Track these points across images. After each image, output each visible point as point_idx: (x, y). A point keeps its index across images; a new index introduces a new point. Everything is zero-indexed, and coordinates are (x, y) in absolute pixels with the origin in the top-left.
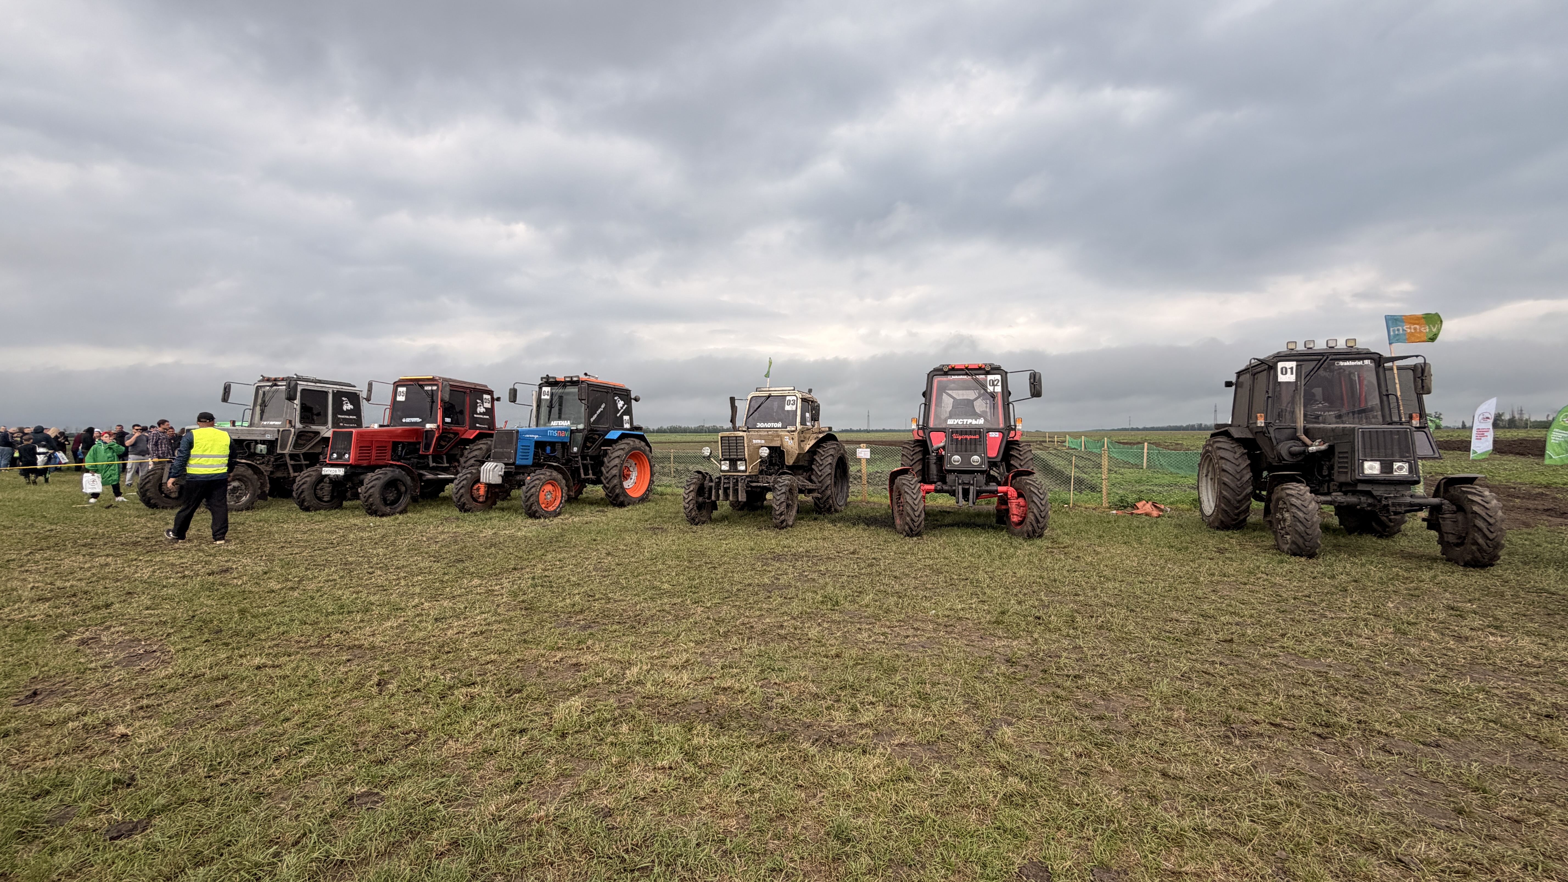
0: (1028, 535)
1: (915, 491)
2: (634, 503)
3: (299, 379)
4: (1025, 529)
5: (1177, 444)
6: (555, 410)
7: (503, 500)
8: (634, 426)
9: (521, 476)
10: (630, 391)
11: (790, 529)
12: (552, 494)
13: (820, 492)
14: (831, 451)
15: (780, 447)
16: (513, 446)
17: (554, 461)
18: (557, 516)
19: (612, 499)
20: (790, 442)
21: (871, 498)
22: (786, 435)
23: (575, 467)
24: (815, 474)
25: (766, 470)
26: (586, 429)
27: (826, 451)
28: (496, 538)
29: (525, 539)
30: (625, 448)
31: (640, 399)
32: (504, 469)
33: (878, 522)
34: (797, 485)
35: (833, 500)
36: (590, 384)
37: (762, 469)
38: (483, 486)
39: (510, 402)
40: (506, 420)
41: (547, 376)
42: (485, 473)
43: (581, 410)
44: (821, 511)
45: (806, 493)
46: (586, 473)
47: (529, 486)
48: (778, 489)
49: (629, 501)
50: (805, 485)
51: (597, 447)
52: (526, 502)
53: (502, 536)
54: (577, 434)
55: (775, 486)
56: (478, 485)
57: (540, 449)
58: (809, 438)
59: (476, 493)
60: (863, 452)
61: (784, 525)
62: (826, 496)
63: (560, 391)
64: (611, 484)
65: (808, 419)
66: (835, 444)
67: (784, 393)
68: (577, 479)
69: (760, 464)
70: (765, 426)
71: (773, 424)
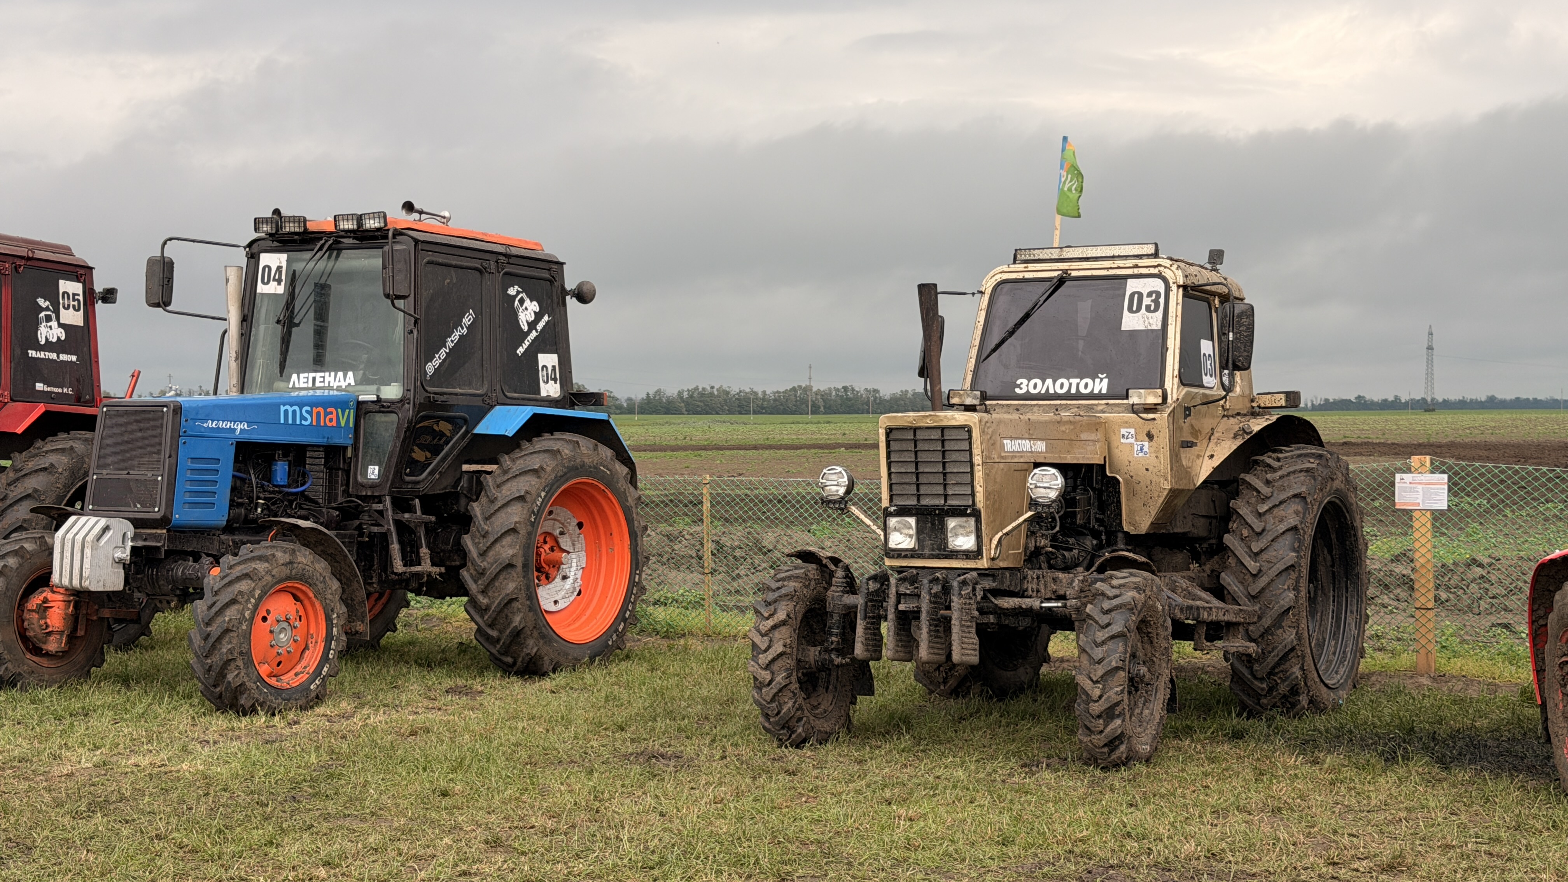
2: (574, 665)
6: (303, 335)
7: (128, 645)
8: (575, 391)
9: (191, 563)
10: (562, 264)
11: (1144, 769)
12: (295, 627)
13: (1254, 636)
14: (1297, 480)
15: (1102, 467)
16: (162, 460)
17: (303, 512)
18: (312, 707)
19: (498, 646)
20: (1142, 449)
21: (1452, 660)
22: (1126, 422)
23: (372, 536)
24: (1233, 565)
25: (1051, 552)
26: (409, 399)
27: (1280, 483)
28: (108, 780)
29: (208, 785)
30: (542, 468)
31: (594, 295)
32: (133, 539)
33: (1485, 754)
34: (1167, 608)
35: (1303, 665)
36: (424, 242)
37: (1036, 547)
38: (60, 597)
39: (149, 305)
40: (137, 369)
41: (277, 212)
42: (67, 554)
43: (393, 333)
44: (1259, 704)
45: (1199, 638)
46: (411, 557)
47: (215, 599)
48: (1097, 622)
49: (559, 654)
50: (1198, 608)
51: (446, 464)
52: (206, 657)
53: (126, 773)
54: (380, 418)
55: (1087, 610)
56: (44, 595)
57: (252, 472)
58: (1212, 434)
59: (35, 621)
60: (1420, 486)
61: (1122, 753)
62: (1276, 652)
63: (321, 265)
64: (496, 594)
65: (1209, 362)
66: (1313, 454)
67: (1119, 268)
68: (380, 575)
69: (1029, 530)
70: (1048, 389)
71: (1078, 380)
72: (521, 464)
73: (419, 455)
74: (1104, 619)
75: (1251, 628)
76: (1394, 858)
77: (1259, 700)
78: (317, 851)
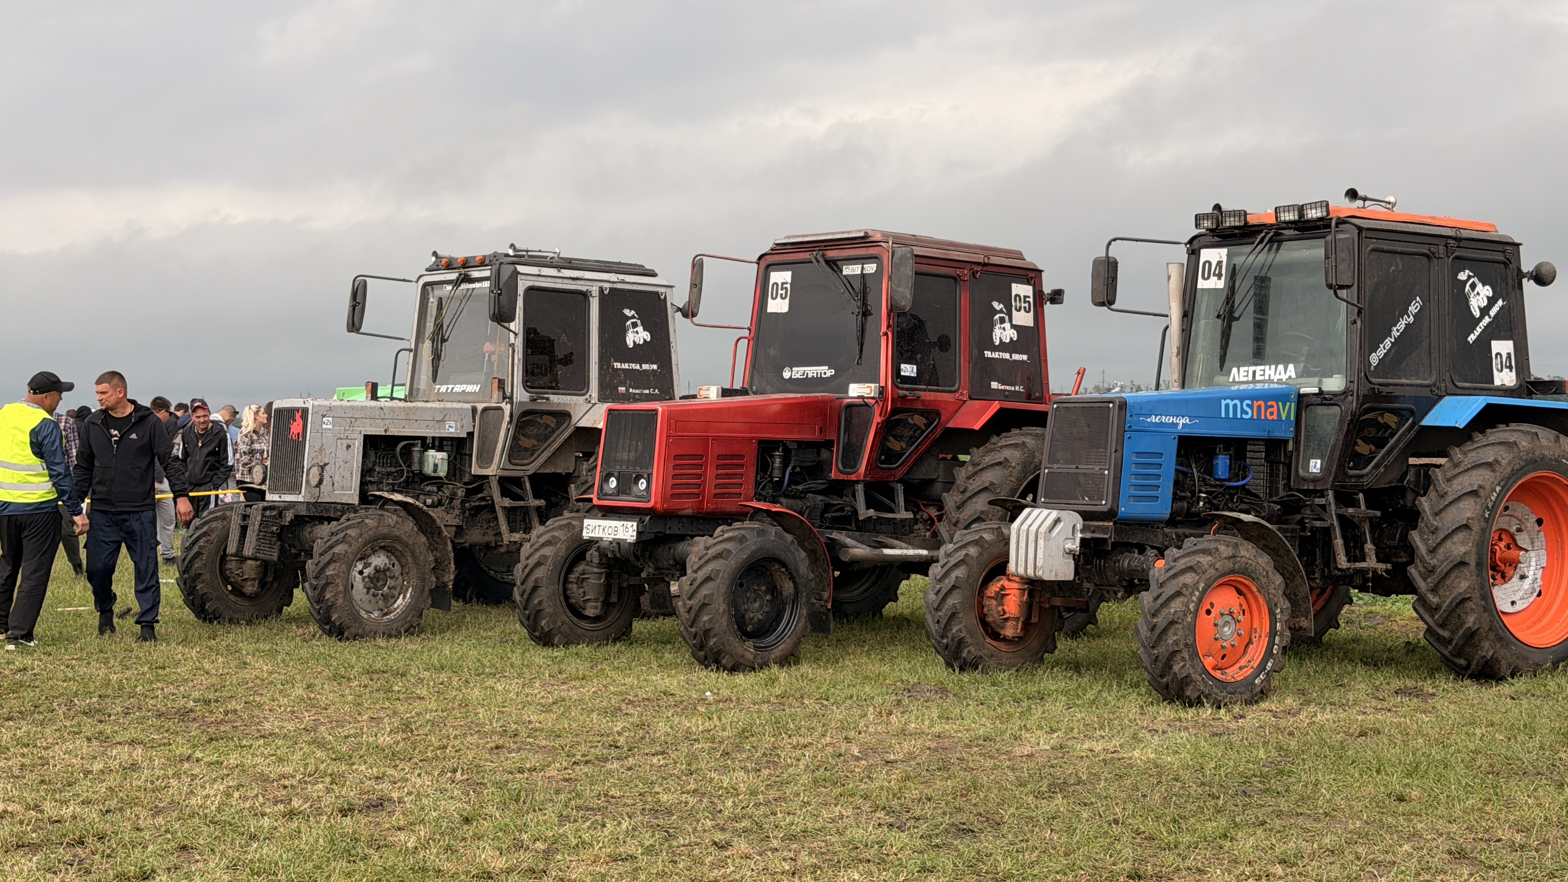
2: (1535, 670)
3: (522, 258)
6: (1243, 329)
7: (1074, 634)
8: (1532, 379)
9: (1136, 555)
10: (1518, 245)
12: (1239, 621)
16: (1108, 454)
17: (1244, 506)
18: (1257, 702)
19: (1450, 648)
23: (1314, 530)
26: (1352, 391)
28: (1065, 763)
29: (1160, 775)
30: (1496, 461)
31: (1554, 277)
32: (1082, 531)
36: (1369, 229)
38: (1016, 585)
39: (1095, 305)
40: (1083, 366)
41: (1217, 207)
42: (1022, 544)
43: (1336, 324)
46: (1355, 552)
47: (1160, 591)
49: (1517, 658)
51: (1391, 458)
52: (1153, 647)
53: (1082, 757)
54: (1321, 410)
56: (1001, 583)
57: (1194, 466)
59: (994, 608)
63: (1262, 257)
64: (1448, 593)
68: (1323, 571)
72: (1473, 457)
73: (1363, 448)
78: (1271, 848)
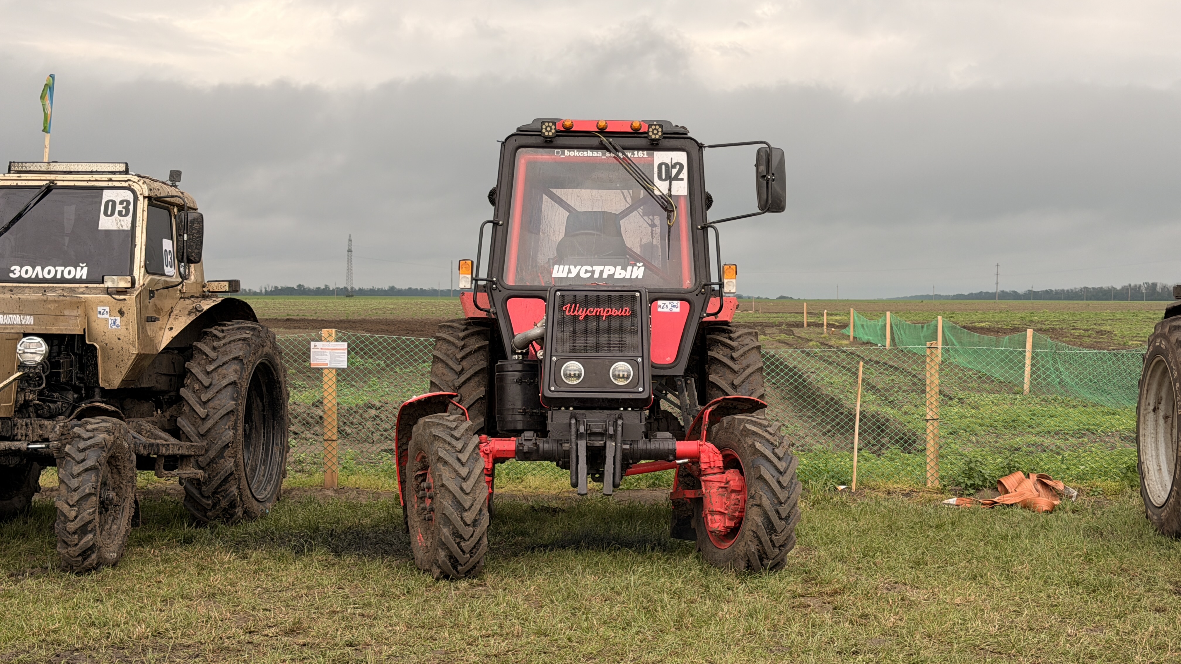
0: (749, 566)
1: (464, 457)
4: (741, 549)
5: (1100, 333)
11: (110, 572)
13: (202, 465)
14: (236, 347)
15: (82, 337)
20: (115, 323)
21: (349, 478)
22: (102, 302)
24: (187, 411)
25: (38, 404)
27: (224, 349)
33: (366, 543)
34: (132, 445)
35: (239, 485)
37: (25, 400)
44: (205, 516)
45: (159, 468)
48: (74, 459)
50: (158, 445)
55: (66, 449)
58: (172, 311)
60: (328, 351)
61: (93, 560)
62: (219, 476)
65: (169, 257)
66: (249, 327)
67: (96, 180)
69: (19, 387)
70: (37, 274)
71: (63, 268)
74: (80, 456)
75: (200, 459)
76: (294, 624)
77: (206, 513)
